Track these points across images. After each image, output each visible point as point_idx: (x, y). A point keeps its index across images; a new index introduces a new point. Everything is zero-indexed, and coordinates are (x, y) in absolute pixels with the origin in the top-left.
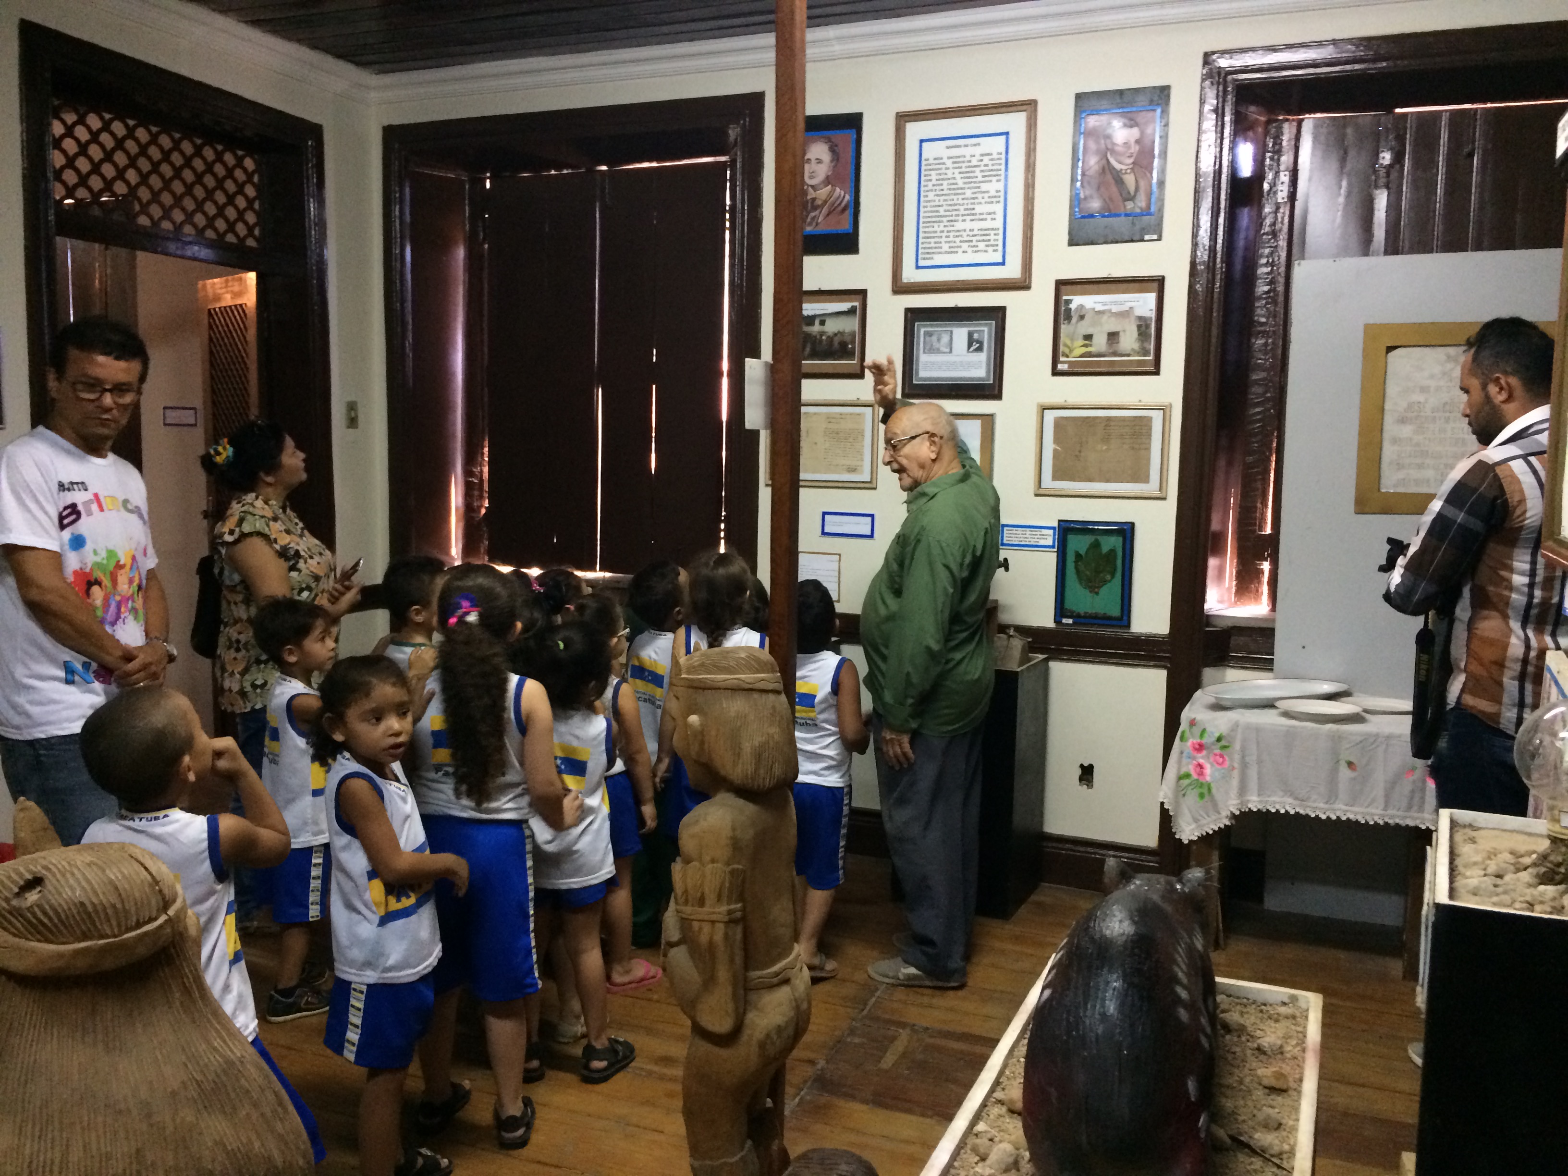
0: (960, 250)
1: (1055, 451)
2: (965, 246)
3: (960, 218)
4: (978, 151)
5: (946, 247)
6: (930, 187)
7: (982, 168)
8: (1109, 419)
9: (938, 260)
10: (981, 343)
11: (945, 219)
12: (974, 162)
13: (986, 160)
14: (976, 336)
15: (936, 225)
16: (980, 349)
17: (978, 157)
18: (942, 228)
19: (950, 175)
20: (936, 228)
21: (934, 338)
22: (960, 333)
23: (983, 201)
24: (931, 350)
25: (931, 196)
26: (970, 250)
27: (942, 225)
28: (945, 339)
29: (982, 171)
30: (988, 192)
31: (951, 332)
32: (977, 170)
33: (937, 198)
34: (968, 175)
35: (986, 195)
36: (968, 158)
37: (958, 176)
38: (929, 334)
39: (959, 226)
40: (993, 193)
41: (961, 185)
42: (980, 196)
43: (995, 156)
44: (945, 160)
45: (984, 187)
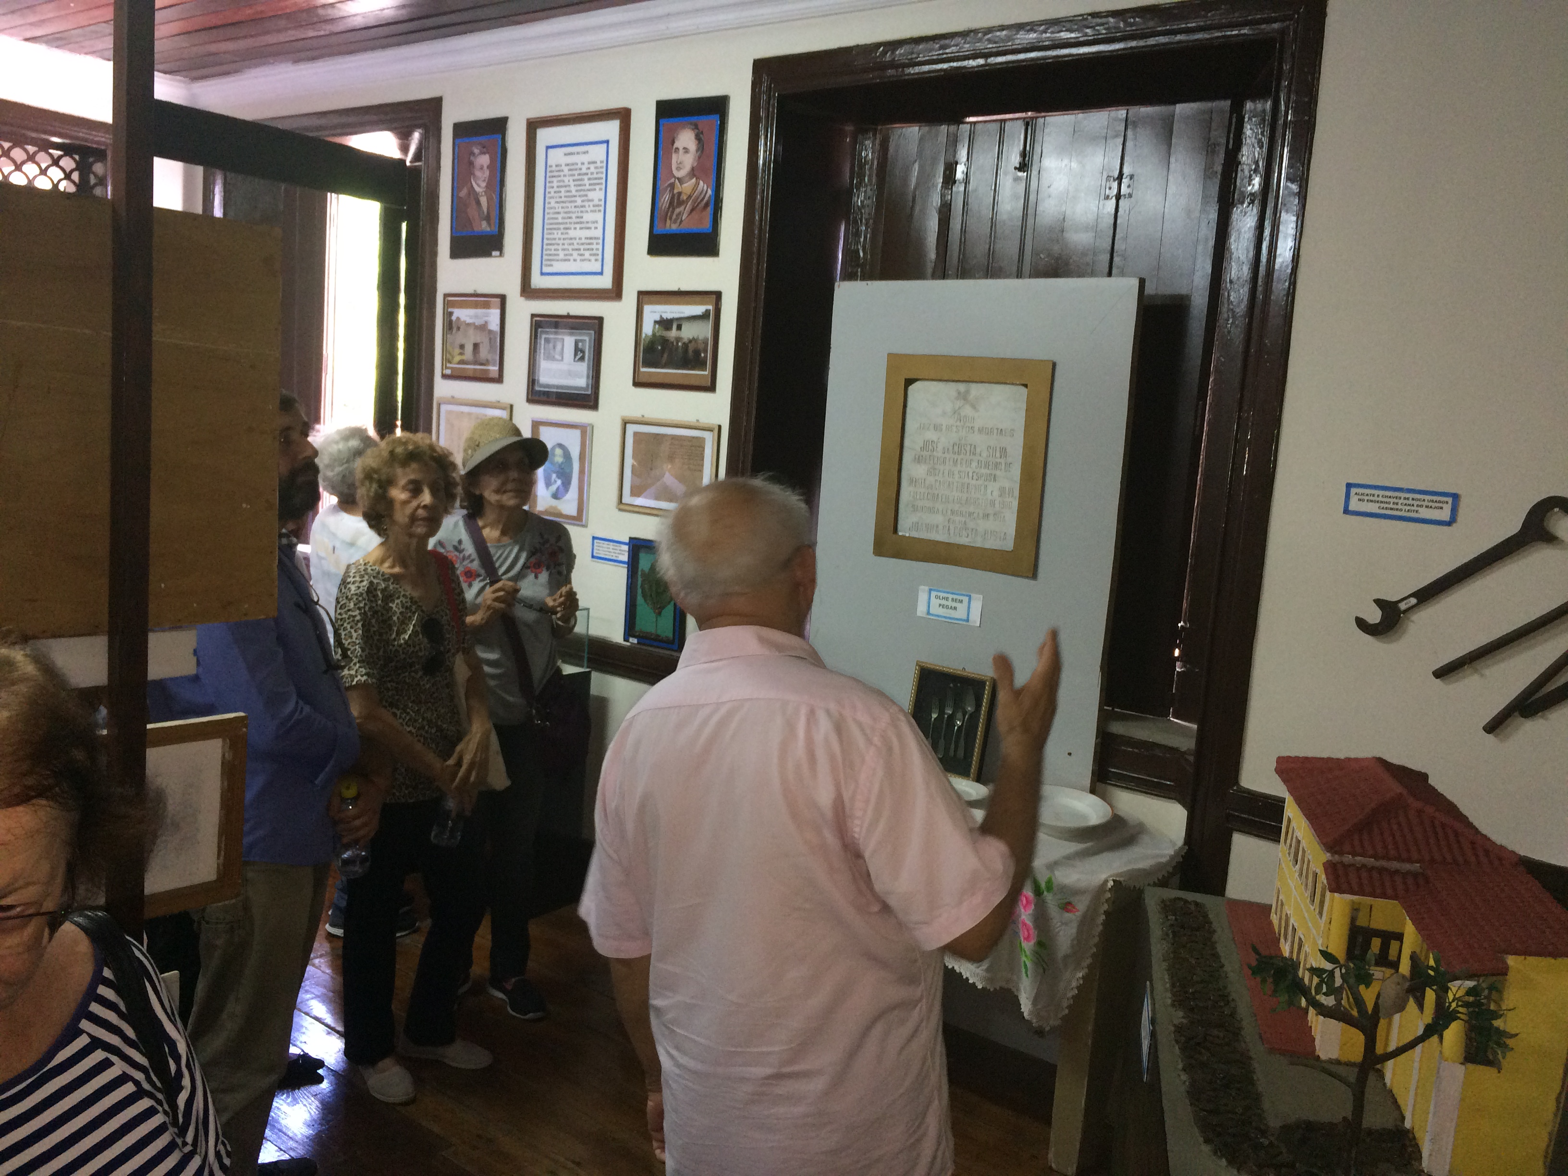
0: (571, 258)
1: (633, 466)
2: (575, 253)
3: (572, 226)
4: (585, 158)
5: (562, 255)
6: (552, 194)
7: (589, 176)
8: (674, 438)
9: (558, 267)
10: (583, 352)
11: (562, 226)
12: (584, 171)
13: (592, 166)
14: (580, 344)
15: (555, 232)
16: (582, 359)
17: (586, 165)
18: (560, 236)
19: (567, 183)
20: (555, 236)
21: (551, 345)
22: (568, 341)
23: (589, 210)
24: (550, 357)
25: (553, 201)
26: (579, 258)
27: (560, 232)
28: (559, 347)
29: (589, 179)
30: (592, 200)
31: (563, 339)
32: (586, 177)
33: (557, 205)
34: (579, 182)
35: (591, 204)
36: (579, 166)
37: (572, 183)
38: (547, 341)
39: (572, 233)
40: (596, 202)
41: (574, 193)
42: (586, 204)
43: (599, 164)
44: (563, 167)
45: (591, 195)
